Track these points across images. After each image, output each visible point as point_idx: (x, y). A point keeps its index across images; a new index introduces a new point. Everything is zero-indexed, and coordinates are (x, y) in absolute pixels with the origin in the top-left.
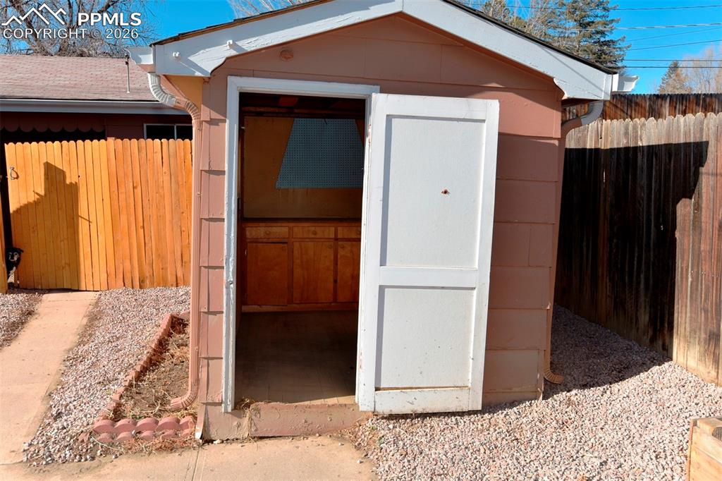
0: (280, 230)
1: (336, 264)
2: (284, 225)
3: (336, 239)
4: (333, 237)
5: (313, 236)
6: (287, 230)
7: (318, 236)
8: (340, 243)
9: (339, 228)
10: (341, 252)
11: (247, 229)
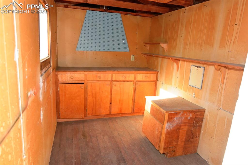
0: (79, 76)
1: (111, 94)
2: (82, 73)
3: (112, 81)
4: (110, 79)
5: (99, 79)
6: (84, 76)
7: (101, 79)
8: (114, 83)
9: (113, 74)
10: (114, 88)
11: (59, 75)
